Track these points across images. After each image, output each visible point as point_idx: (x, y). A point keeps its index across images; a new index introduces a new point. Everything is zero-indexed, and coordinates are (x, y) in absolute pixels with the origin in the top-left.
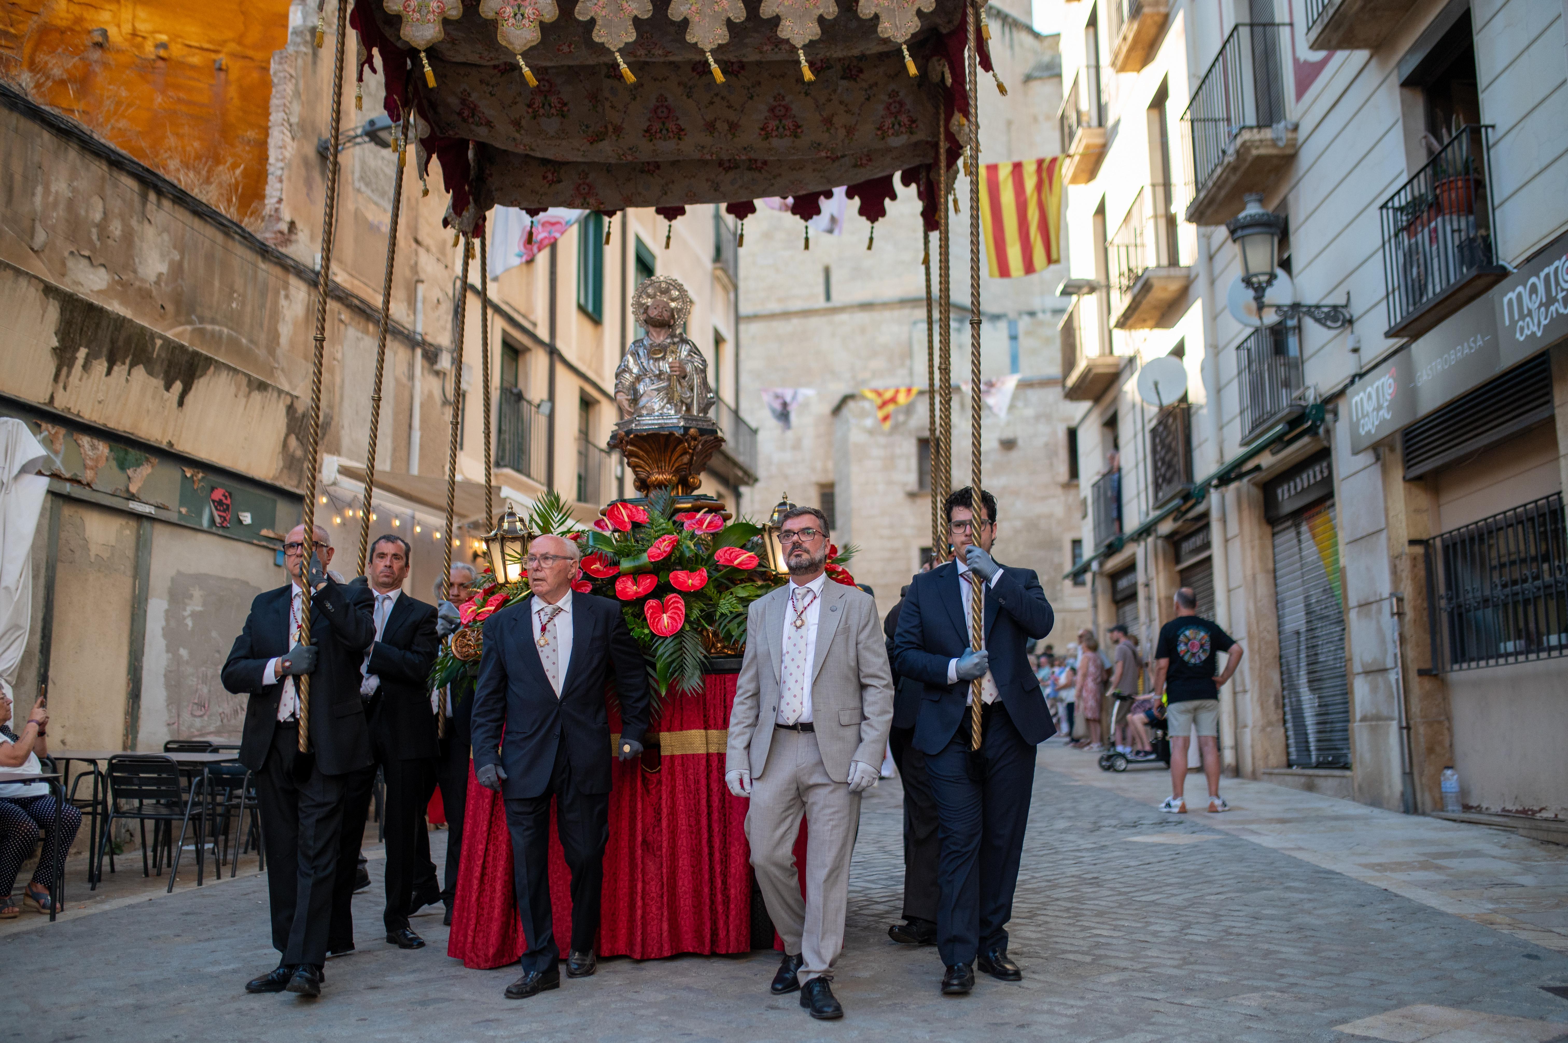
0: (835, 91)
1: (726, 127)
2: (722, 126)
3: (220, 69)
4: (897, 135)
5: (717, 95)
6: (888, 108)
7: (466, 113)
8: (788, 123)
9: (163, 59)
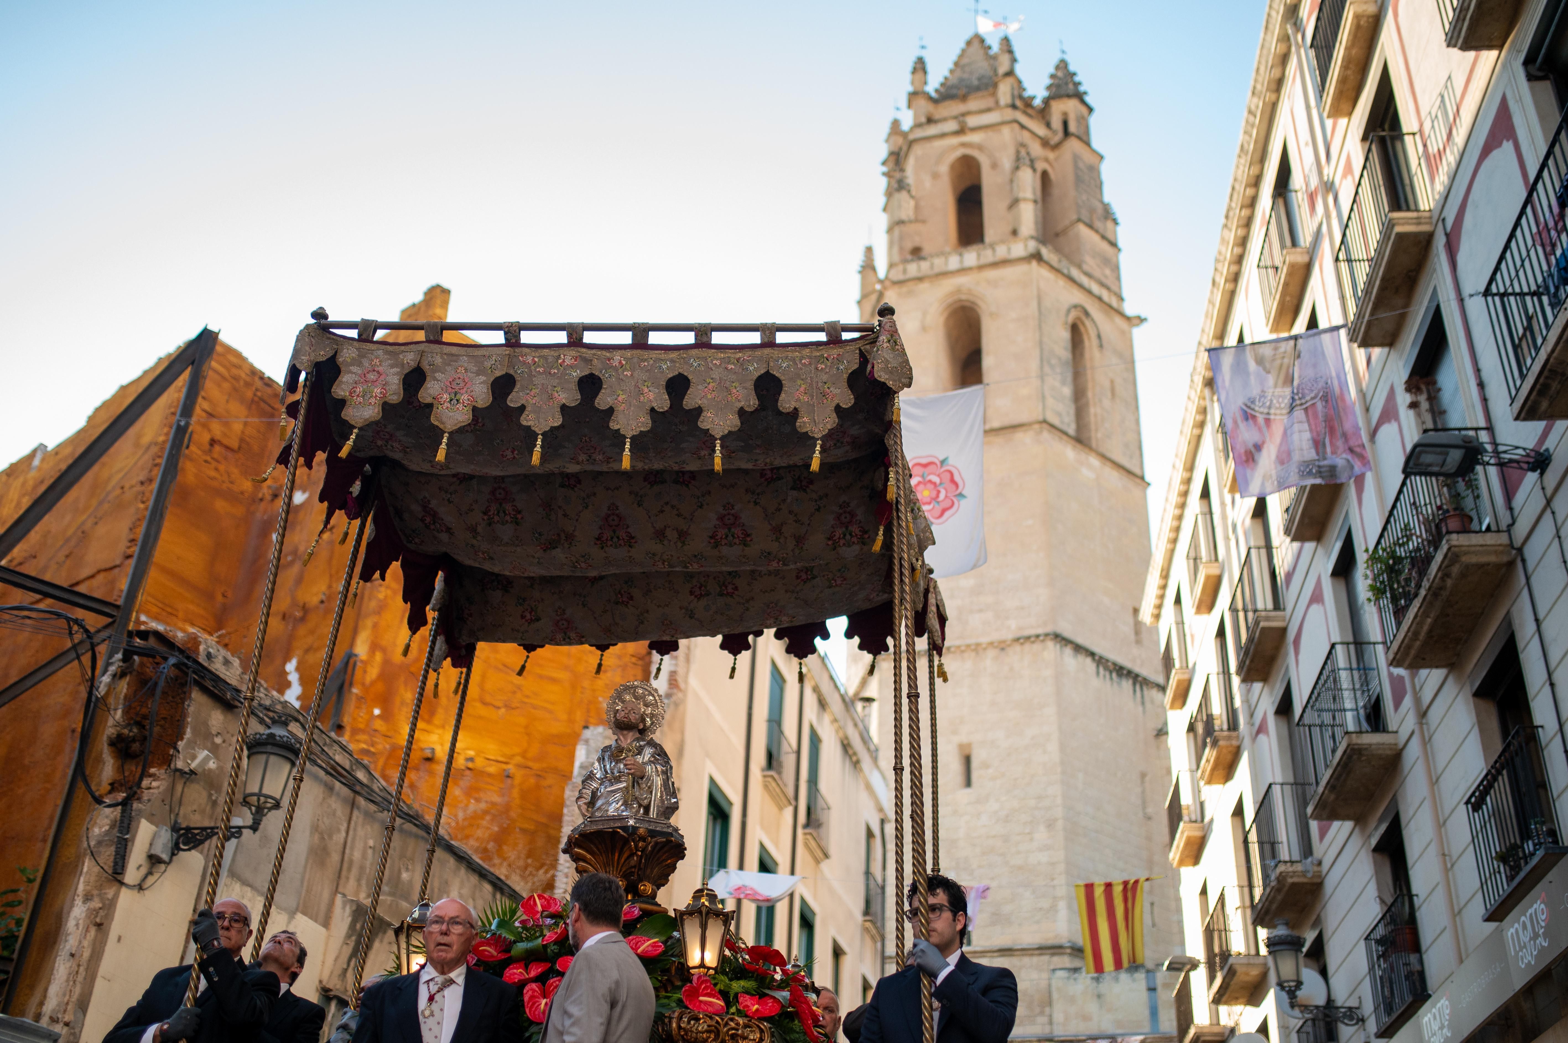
0: (784, 500)
1: (676, 536)
2: (671, 534)
3: (508, 777)
4: (849, 546)
5: (667, 503)
6: (838, 518)
7: (428, 520)
8: (737, 531)
9: (469, 769)
